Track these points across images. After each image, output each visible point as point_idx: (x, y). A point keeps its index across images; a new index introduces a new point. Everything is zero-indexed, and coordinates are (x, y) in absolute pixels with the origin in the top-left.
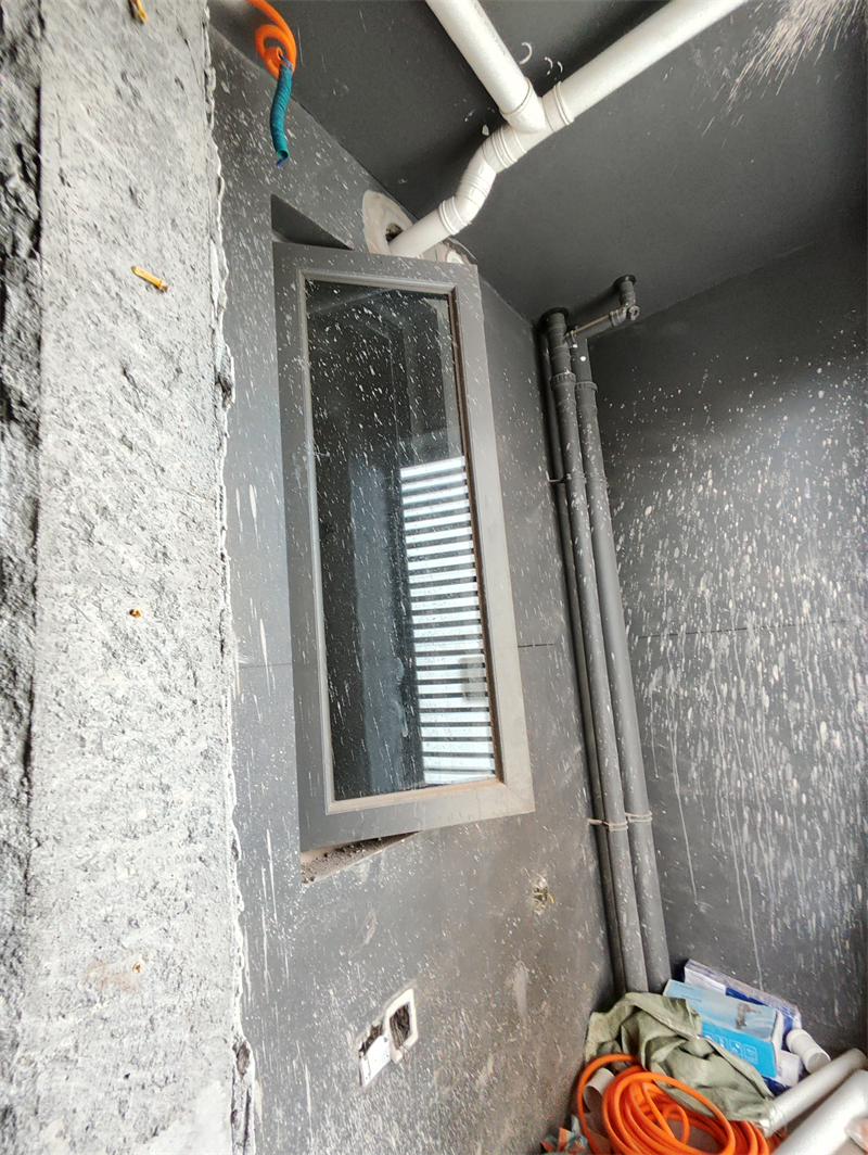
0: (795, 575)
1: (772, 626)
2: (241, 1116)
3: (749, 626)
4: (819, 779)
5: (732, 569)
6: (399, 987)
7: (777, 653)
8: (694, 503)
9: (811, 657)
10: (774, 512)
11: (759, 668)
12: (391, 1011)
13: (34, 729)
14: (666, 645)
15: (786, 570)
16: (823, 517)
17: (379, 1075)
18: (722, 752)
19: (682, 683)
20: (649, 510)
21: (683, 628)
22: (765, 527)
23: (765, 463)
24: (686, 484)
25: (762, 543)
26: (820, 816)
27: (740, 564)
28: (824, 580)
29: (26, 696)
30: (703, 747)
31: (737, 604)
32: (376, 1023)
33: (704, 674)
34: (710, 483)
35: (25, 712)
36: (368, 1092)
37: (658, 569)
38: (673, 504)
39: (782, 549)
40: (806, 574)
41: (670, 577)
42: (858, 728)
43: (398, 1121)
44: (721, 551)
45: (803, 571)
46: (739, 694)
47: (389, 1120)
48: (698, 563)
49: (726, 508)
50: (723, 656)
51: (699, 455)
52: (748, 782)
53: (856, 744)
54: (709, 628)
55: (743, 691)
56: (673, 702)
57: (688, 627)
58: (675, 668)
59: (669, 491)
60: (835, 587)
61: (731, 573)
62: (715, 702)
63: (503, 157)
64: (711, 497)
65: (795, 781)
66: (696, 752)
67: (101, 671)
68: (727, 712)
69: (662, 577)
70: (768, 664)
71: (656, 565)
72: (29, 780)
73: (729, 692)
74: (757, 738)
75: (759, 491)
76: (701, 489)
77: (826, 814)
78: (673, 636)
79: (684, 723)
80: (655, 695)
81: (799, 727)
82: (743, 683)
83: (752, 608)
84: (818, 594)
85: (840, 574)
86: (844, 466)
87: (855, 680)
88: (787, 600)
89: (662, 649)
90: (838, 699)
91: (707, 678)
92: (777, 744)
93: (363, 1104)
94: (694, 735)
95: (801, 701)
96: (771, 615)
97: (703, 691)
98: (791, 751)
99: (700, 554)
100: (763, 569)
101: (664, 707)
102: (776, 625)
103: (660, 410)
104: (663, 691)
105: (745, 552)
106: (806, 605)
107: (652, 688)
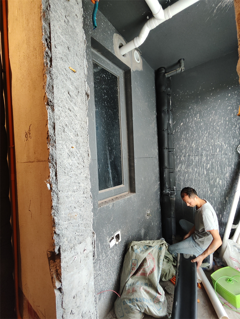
0: (216, 142)
1: (209, 155)
2: (94, 243)
3: (204, 154)
4: (215, 191)
5: (201, 140)
6: (117, 230)
7: (210, 161)
8: (193, 123)
9: (217, 162)
10: (213, 126)
11: (205, 165)
12: (116, 235)
13: (57, 170)
14: (183, 158)
15: (214, 141)
16: (225, 128)
17: (113, 246)
18: (193, 184)
19: (186, 168)
20: (182, 124)
21: (187, 154)
22: (211, 130)
23: (213, 113)
24: (192, 117)
25: (209, 134)
26: (214, 199)
27: (203, 139)
28: (223, 144)
29: (55, 163)
30: (189, 183)
31: (201, 149)
32: (113, 237)
33: (191, 166)
34: (198, 117)
35: (55, 167)
36: (111, 249)
37: (183, 139)
38: (188, 122)
39: (214, 135)
40: (219, 142)
41: (185, 141)
42: (226, 179)
43: (117, 255)
44: (199, 136)
45: (218, 141)
46: (199, 171)
47: (115, 255)
48: (193, 138)
49: (201, 124)
50: (196, 162)
51: (196, 110)
52: (199, 191)
53: (225, 183)
54: (194, 155)
55: (200, 170)
56: (183, 172)
57: (188, 154)
58: (184, 164)
59: (187, 119)
60: (226, 145)
61: (201, 141)
62: (193, 173)
63: (152, 26)
64: (198, 121)
65: (210, 191)
66: (187, 184)
67: (67, 159)
68: (196, 175)
69: (183, 141)
70: (207, 164)
71: (182, 138)
72: (57, 180)
73: (197, 170)
74: (202, 181)
75: (210, 120)
76: (196, 119)
77: (215, 199)
78: (185, 156)
79: (185, 178)
80: (179, 171)
81: (212, 179)
82: (200, 168)
83: (205, 150)
84: (221, 147)
85: (227, 142)
86: (232, 114)
87: (227, 168)
88: (214, 148)
89: (182, 159)
90: (222, 173)
91: (192, 167)
92: (206, 183)
93: (110, 251)
94: (187, 181)
95: (213, 173)
96: (209, 152)
97: (190, 170)
98: (210, 184)
99: (194, 136)
100: (209, 140)
101: (181, 174)
102: (210, 154)
103: (187, 97)
104: (181, 170)
105: (205, 136)
106: (218, 150)
107: (178, 169)
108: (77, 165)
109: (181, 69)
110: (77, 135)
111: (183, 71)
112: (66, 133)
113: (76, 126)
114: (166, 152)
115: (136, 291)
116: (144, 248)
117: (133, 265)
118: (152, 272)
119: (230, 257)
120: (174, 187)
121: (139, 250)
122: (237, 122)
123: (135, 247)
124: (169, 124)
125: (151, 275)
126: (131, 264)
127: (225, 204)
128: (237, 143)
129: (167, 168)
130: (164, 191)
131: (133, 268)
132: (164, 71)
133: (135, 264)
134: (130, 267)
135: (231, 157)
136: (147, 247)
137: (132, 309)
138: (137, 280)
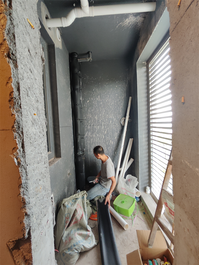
0: (110, 116)
1: (106, 125)
3: (102, 125)
4: (109, 149)
7: (106, 129)
8: (96, 101)
9: (110, 130)
10: (108, 105)
13: (24, 140)
14: (89, 127)
16: (114, 107)
19: (91, 134)
20: (88, 101)
21: (92, 124)
22: (106, 108)
23: (108, 96)
24: (95, 97)
25: (106, 110)
27: (102, 114)
28: (113, 118)
29: (21, 133)
31: (101, 120)
33: (95, 133)
34: (99, 98)
35: (22, 137)
38: (92, 101)
39: (108, 112)
40: (112, 116)
41: (91, 115)
42: (115, 141)
44: (99, 111)
46: (100, 136)
48: (96, 113)
49: (101, 103)
50: (98, 129)
51: (98, 92)
53: (114, 143)
54: (96, 125)
58: (90, 132)
59: (92, 98)
60: (115, 119)
61: (101, 115)
62: (96, 137)
64: (99, 101)
65: (106, 149)
66: (92, 146)
67: (31, 128)
68: (98, 139)
69: (89, 115)
70: (104, 131)
71: (88, 112)
72: (24, 152)
73: (98, 136)
75: (106, 101)
76: (97, 99)
77: (109, 154)
78: (90, 126)
79: (91, 141)
80: (86, 136)
81: (108, 141)
82: (101, 134)
83: (103, 121)
85: (116, 117)
86: (118, 99)
87: (115, 133)
88: (108, 120)
90: (113, 136)
92: (104, 144)
94: (92, 143)
95: (108, 137)
96: (106, 123)
97: (94, 136)
98: (106, 145)
99: (96, 111)
100: (105, 115)
101: (88, 139)
103: (92, 81)
104: (88, 136)
105: (103, 112)
106: (111, 121)
107: (86, 135)
108: (39, 133)
109: (89, 59)
110: (38, 101)
111: (91, 61)
112: (29, 97)
113: (36, 91)
114: (79, 122)
115: (72, 239)
116: (73, 201)
117: (67, 219)
118: (82, 217)
119: (122, 188)
120: (84, 149)
121: (70, 205)
122: (120, 104)
123: (66, 204)
124: (80, 100)
125: (81, 220)
126: (64, 219)
127: (115, 156)
128: (120, 118)
129: (80, 135)
130: (78, 153)
131: (67, 221)
132: (76, 56)
133: (68, 217)
134: (64, 222)
135: (117, 126)
136: (75, 200)
137: (72, 255)
138: (70, 230)
